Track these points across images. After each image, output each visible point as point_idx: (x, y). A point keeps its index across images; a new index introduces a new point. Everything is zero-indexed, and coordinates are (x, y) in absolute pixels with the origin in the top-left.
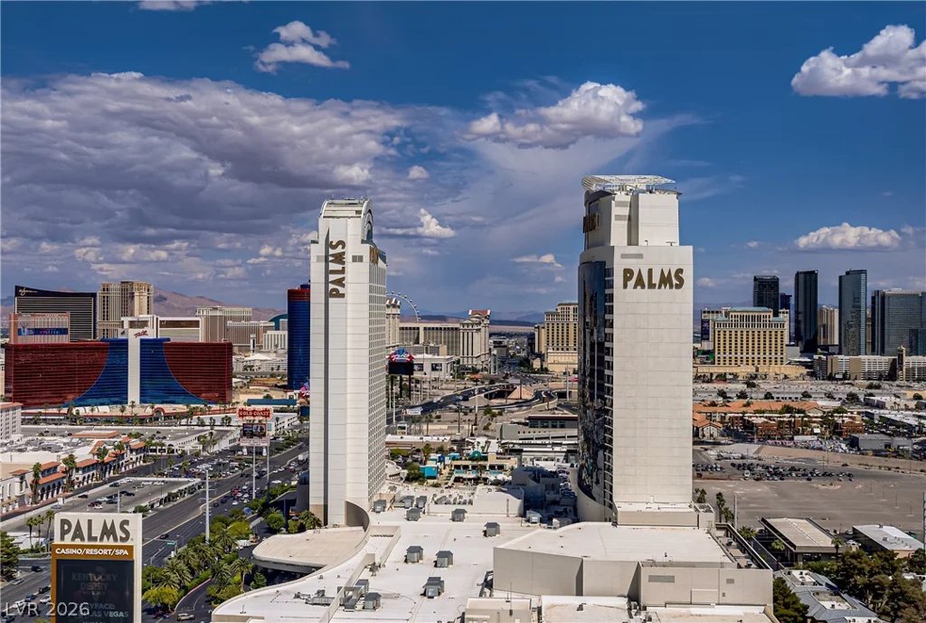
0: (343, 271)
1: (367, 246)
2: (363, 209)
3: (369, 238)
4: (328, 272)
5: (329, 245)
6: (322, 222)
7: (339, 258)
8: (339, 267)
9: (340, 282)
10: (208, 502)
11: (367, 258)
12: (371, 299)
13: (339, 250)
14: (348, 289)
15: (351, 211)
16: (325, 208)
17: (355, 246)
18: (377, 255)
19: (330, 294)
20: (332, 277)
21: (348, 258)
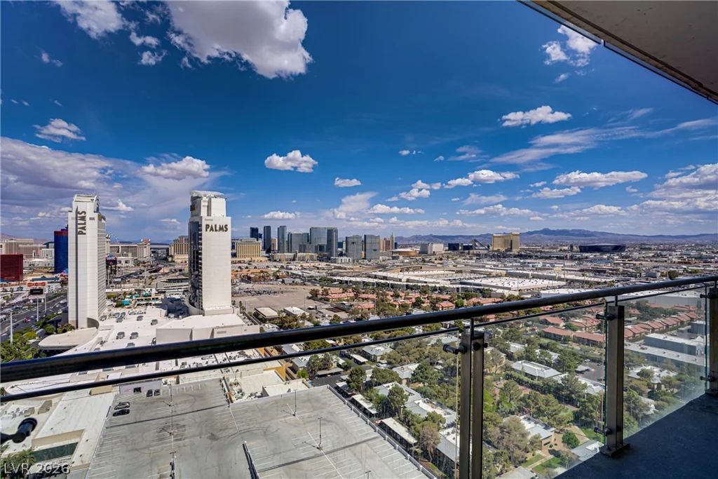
0: (85, 224)
1: (97, 214)
2: (95, 199)
3: (97, 210)
4: (77, 224)
5: (77, 213)
6: (74, 203)
7: (83, 218)
8: (83, 222)
9: (84, 228)
10: (12, 324)
11: (96, 218)
12: (98, 235)
13: (83, 215)
14: (88, 231)
15: (89, 199)
16: (75, 198)
17: (90, 213)
18: (101, 218)
19: (77, 233)
20: (79, 226)
21: (87, 218)
